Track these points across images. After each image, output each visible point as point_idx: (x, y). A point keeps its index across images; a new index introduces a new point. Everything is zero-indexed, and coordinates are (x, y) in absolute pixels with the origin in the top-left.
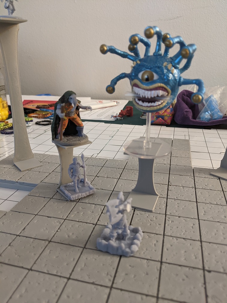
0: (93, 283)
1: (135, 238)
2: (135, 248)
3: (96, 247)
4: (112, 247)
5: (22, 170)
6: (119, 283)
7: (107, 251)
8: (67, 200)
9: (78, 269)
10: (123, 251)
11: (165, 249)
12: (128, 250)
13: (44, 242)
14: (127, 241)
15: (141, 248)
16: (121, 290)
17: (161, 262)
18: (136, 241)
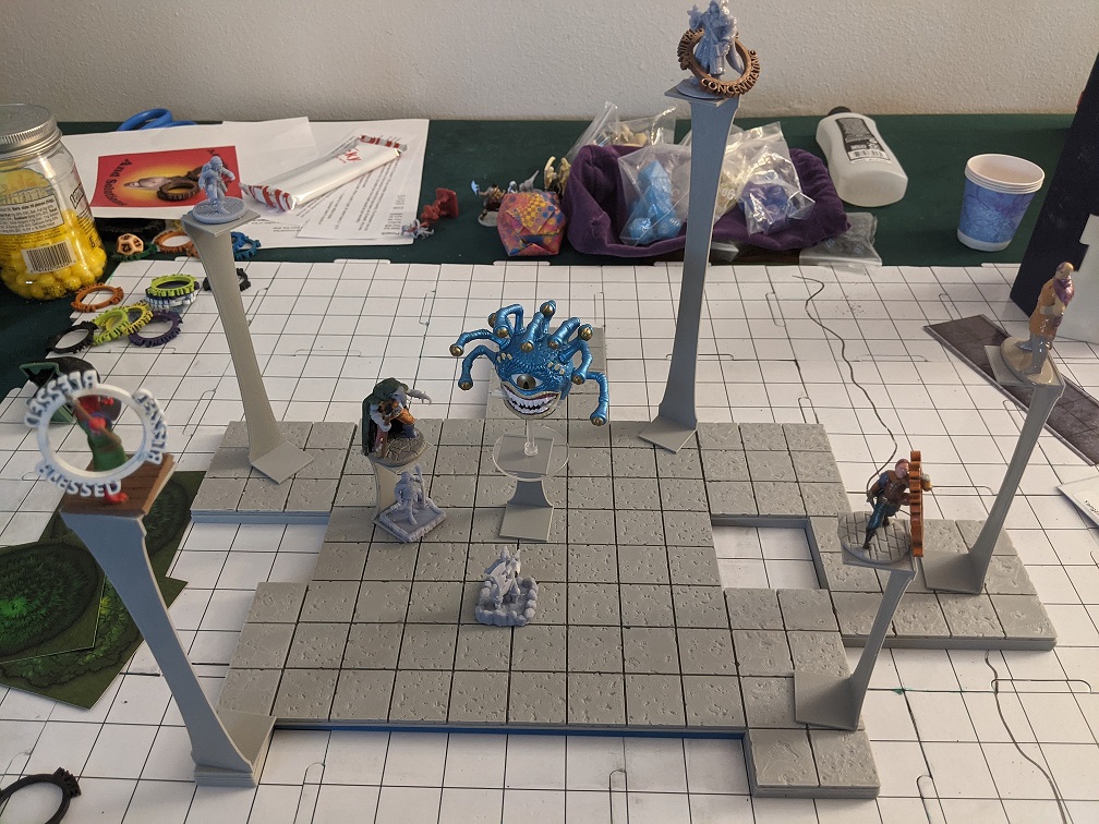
0: (486, 670)
1: (528, 597)
2: (531, 613)
3: (476, 620)
4: (500, 617)
5: (279, 482)
6: (518, 663)
7: (493, 623)
8: (401, 542)
9: (460, 656)
10: (515, 621)
11: (571, 605)
12: (521, 618)
13: (396, 625)
14: (518, 604)
15: (538, 610)
16: (523, 672)
17: (567, 625)
18: (530, 602)
